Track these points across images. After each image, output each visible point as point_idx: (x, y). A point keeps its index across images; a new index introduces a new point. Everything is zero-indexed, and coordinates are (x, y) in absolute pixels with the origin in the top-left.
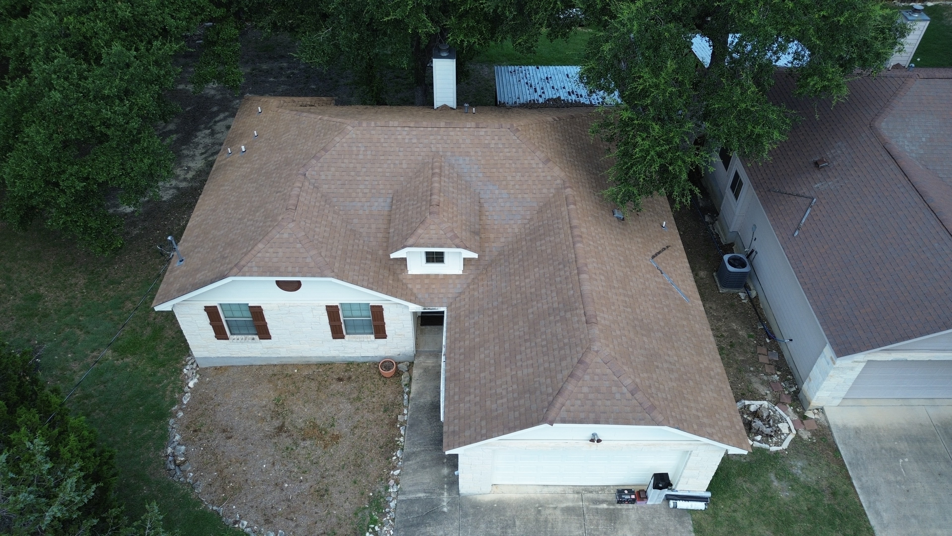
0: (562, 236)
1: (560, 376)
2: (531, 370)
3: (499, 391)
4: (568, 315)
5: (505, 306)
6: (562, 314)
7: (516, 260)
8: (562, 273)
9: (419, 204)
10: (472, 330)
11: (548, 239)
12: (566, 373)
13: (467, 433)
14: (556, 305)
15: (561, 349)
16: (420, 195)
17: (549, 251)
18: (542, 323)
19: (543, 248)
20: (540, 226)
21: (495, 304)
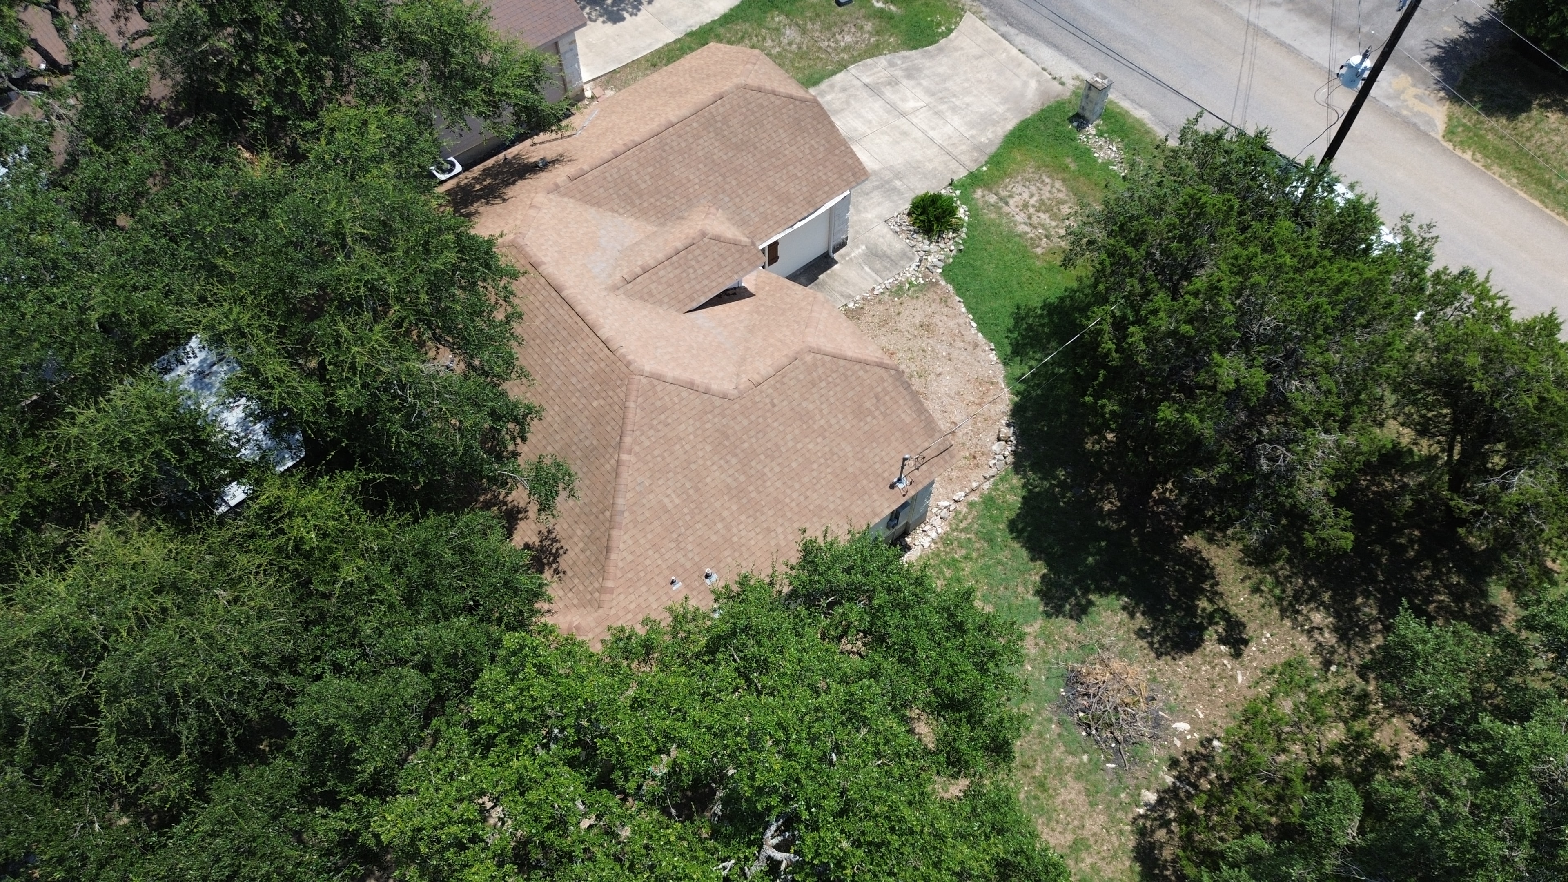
0: (628, 163)
1: (778, 102)
2: (781, 131)
3: (807, 151)
4: (719, 118)
5: (727, 187)
6: (719, 125)
7: (670, 202)
8: (674, 144)
9: (693, 263)
10: (762, 209)
11: (635, 178)
12: (773, 98)
13: (850, 162)
14: (712, 135)
15: (753, 112)
16: (677, 272)
17: (650, 170)
18: (734, 140)
19: (647, 178)
20: (619, 196)
21: (727, 199)
